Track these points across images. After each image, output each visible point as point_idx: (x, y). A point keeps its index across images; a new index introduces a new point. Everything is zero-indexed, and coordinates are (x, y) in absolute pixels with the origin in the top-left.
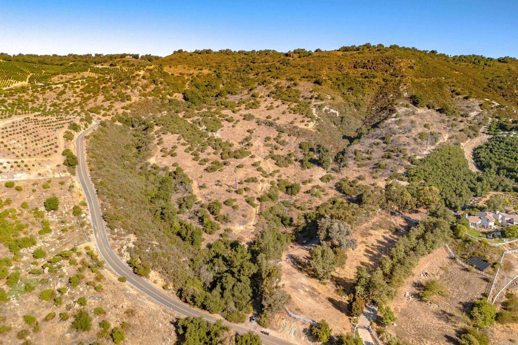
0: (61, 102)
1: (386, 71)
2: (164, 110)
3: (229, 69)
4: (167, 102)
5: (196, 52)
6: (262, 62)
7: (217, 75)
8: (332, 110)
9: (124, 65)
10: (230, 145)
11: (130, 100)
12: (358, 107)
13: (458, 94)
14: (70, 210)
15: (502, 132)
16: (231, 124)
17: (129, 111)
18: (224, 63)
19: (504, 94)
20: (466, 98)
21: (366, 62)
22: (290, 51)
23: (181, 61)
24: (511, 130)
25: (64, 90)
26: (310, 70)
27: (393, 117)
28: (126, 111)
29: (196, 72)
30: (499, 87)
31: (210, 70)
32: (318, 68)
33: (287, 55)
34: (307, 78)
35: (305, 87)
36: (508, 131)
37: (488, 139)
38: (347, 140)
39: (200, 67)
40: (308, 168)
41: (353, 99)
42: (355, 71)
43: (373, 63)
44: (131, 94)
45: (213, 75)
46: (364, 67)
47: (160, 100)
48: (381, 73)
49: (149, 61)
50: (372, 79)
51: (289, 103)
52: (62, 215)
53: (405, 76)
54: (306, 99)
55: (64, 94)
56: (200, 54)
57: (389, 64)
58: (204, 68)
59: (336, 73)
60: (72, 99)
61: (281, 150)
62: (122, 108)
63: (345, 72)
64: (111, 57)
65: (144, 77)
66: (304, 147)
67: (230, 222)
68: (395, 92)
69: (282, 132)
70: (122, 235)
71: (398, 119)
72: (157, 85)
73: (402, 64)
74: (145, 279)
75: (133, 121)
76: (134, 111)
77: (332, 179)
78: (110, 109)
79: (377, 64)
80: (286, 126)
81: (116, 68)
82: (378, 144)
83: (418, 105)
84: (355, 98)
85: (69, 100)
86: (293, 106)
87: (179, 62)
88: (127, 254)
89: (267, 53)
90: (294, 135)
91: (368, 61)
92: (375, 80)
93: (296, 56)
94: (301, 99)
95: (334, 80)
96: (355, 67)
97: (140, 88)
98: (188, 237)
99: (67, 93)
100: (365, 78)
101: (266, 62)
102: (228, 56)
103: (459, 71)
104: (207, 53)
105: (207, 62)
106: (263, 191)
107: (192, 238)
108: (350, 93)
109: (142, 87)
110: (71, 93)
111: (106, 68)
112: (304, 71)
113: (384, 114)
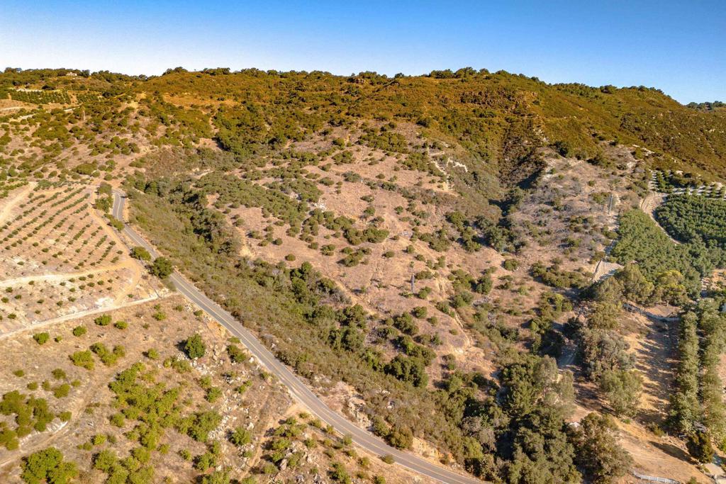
0: (8, 156)
1: (507, 107)
2: (195, 166)
3: (264, 98)
4: (194, 152)
5: (206, 72)
6: (316, 90)
7: (248, 108)
8: (458, 164)
9: (68, 88)
10: (351, 222)
11: (138, 151)
12: (486, 158)
13: (601, 139)
14: (223, 353)
15: (675, 189)
16: (332, 189)
17: (143, 170)
18: (254, 90)
19: (645, 137)
20: (614, 144)
21: (477, 94)
22: (353, 74)
23: (186, 85)
24: (686, 186)
25: (6, 134)
26: (404, 105)
27: (548, 173)
28: (139, 170)
29: (216, 104)
30: (636, 129)
31: (236, 100)
32: (416, 102)
33: (351, 80)
34: (404, 116)
35: (407, 129)
36: (682, 187)
37: (663, 198)
38: (496, 206)
39: (219, 96)
40: (476, 250)
41: (474, 146)
42: (463, 106)
43: (486, 96)
44: (134, 141)
45: (242, 107)
46: (475, 101)
47: (183, 151)
48: (499, 110)
49: (109, 81)
50: (491, 118)
51: (396, 154)
52: (214, 364)
53: (534, 115)
54: (417, 147)
55: (9, 141)
56: (213, 74)
57: (509, 98)
58: (225, 97)
59: (439, 110)
60: (26, 150)
61: (424, 225)
62: (131, 165)
63: (451, 108)
64: (42, 75)
65: (142, 113)
66: (454, 220)
67: (441, 344)
68: (530, 137)
69: (413, 198)
70: (329, 386)
71: (555, 175)
72: (166, 125)
73: (525, 99)
74: (410, 453)
75: (161, 187)
76: (152, 170)
77: (518, 264)
78: (111, 168)
79: (493, 98)
80: (414, 190)
81: (56, 93)
82: (548, 211)
83: (567, 155)
84: (476, 145)
85: (22, 151)
86: (403, 157)
87: (183, 87)
88: (361, 416)
89: (318, 75)
90: (431, 202)
91: (480, 93)
92: (496, 120)
93: (367, 82)
94: (410, 148)
95: (441, 119)
96: (462, 101)
97: (145, 131)
98: (407, 374)
99: (13, 141)
100: (481, 116)
101: (321, 90)
102: (257, 79)
103: (583, 107)
104: (224, 73)
105: (228, 87)
106: (444, 290)
107: (415, 376)
108: (468, 137)
109: (146, 129)
110: (19, 139)
111: (38, 93)
112: (397, 107)
113: (529, 168)
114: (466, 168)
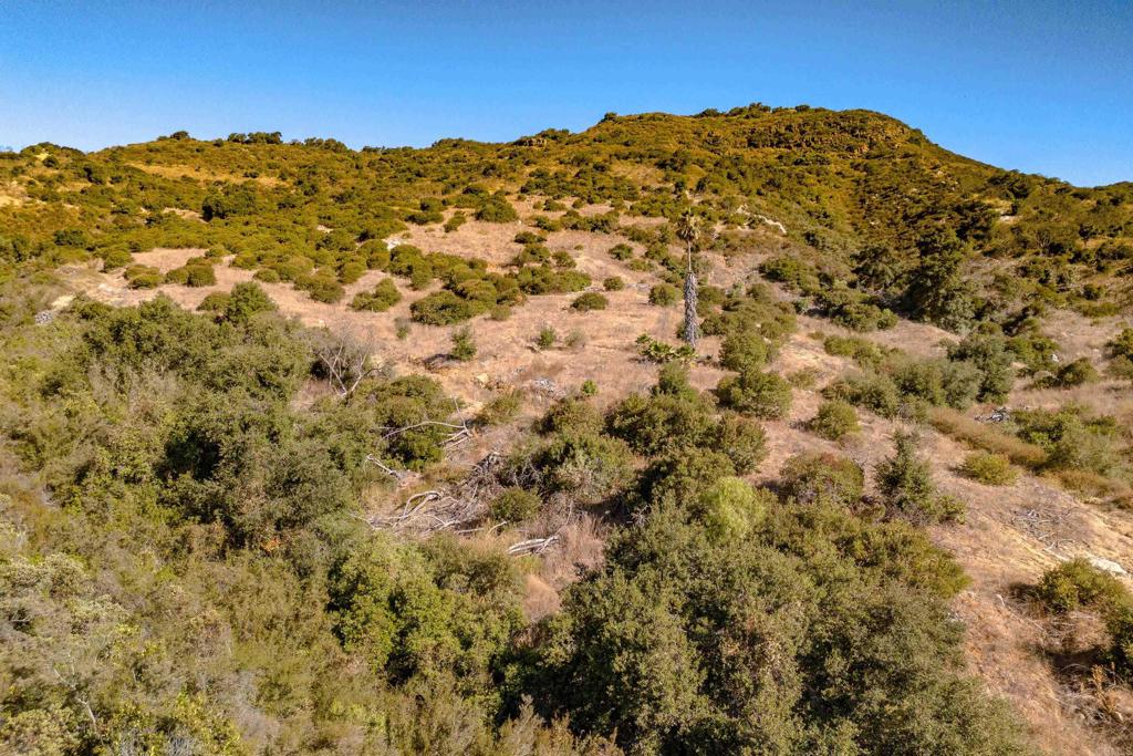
1: (850, 149)
7: (306, 193)
8: (762, 219)
26: (625, 144)
32: (651, 140)
33: (518, 143)
34: (627, 158)
42: (754, 152)
45: (294, 190)
46: (779, 142)
50: (819, 166)
56: (246, 143)
59: (703, 155)
79: (819, 134)
92: (831, 168)
96: (750, 143)
100: (797, 163)
104: (269, 142)
112: (609, 149)
114: (782, 228)
